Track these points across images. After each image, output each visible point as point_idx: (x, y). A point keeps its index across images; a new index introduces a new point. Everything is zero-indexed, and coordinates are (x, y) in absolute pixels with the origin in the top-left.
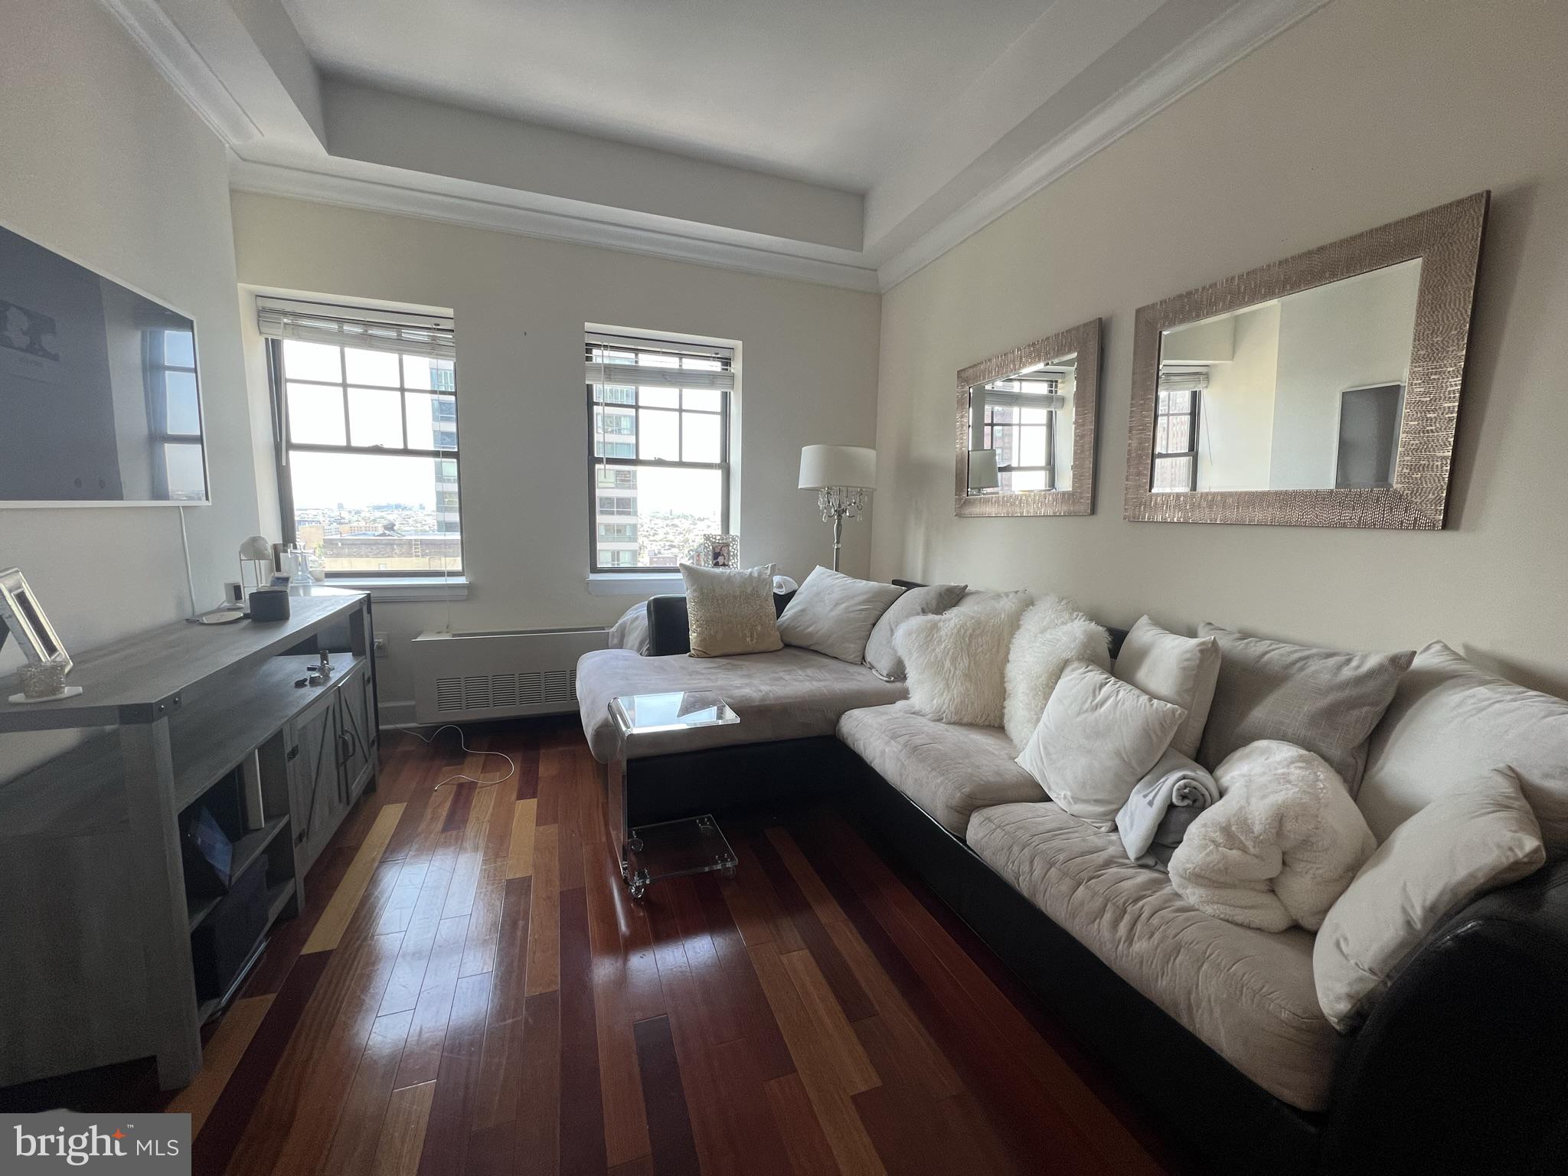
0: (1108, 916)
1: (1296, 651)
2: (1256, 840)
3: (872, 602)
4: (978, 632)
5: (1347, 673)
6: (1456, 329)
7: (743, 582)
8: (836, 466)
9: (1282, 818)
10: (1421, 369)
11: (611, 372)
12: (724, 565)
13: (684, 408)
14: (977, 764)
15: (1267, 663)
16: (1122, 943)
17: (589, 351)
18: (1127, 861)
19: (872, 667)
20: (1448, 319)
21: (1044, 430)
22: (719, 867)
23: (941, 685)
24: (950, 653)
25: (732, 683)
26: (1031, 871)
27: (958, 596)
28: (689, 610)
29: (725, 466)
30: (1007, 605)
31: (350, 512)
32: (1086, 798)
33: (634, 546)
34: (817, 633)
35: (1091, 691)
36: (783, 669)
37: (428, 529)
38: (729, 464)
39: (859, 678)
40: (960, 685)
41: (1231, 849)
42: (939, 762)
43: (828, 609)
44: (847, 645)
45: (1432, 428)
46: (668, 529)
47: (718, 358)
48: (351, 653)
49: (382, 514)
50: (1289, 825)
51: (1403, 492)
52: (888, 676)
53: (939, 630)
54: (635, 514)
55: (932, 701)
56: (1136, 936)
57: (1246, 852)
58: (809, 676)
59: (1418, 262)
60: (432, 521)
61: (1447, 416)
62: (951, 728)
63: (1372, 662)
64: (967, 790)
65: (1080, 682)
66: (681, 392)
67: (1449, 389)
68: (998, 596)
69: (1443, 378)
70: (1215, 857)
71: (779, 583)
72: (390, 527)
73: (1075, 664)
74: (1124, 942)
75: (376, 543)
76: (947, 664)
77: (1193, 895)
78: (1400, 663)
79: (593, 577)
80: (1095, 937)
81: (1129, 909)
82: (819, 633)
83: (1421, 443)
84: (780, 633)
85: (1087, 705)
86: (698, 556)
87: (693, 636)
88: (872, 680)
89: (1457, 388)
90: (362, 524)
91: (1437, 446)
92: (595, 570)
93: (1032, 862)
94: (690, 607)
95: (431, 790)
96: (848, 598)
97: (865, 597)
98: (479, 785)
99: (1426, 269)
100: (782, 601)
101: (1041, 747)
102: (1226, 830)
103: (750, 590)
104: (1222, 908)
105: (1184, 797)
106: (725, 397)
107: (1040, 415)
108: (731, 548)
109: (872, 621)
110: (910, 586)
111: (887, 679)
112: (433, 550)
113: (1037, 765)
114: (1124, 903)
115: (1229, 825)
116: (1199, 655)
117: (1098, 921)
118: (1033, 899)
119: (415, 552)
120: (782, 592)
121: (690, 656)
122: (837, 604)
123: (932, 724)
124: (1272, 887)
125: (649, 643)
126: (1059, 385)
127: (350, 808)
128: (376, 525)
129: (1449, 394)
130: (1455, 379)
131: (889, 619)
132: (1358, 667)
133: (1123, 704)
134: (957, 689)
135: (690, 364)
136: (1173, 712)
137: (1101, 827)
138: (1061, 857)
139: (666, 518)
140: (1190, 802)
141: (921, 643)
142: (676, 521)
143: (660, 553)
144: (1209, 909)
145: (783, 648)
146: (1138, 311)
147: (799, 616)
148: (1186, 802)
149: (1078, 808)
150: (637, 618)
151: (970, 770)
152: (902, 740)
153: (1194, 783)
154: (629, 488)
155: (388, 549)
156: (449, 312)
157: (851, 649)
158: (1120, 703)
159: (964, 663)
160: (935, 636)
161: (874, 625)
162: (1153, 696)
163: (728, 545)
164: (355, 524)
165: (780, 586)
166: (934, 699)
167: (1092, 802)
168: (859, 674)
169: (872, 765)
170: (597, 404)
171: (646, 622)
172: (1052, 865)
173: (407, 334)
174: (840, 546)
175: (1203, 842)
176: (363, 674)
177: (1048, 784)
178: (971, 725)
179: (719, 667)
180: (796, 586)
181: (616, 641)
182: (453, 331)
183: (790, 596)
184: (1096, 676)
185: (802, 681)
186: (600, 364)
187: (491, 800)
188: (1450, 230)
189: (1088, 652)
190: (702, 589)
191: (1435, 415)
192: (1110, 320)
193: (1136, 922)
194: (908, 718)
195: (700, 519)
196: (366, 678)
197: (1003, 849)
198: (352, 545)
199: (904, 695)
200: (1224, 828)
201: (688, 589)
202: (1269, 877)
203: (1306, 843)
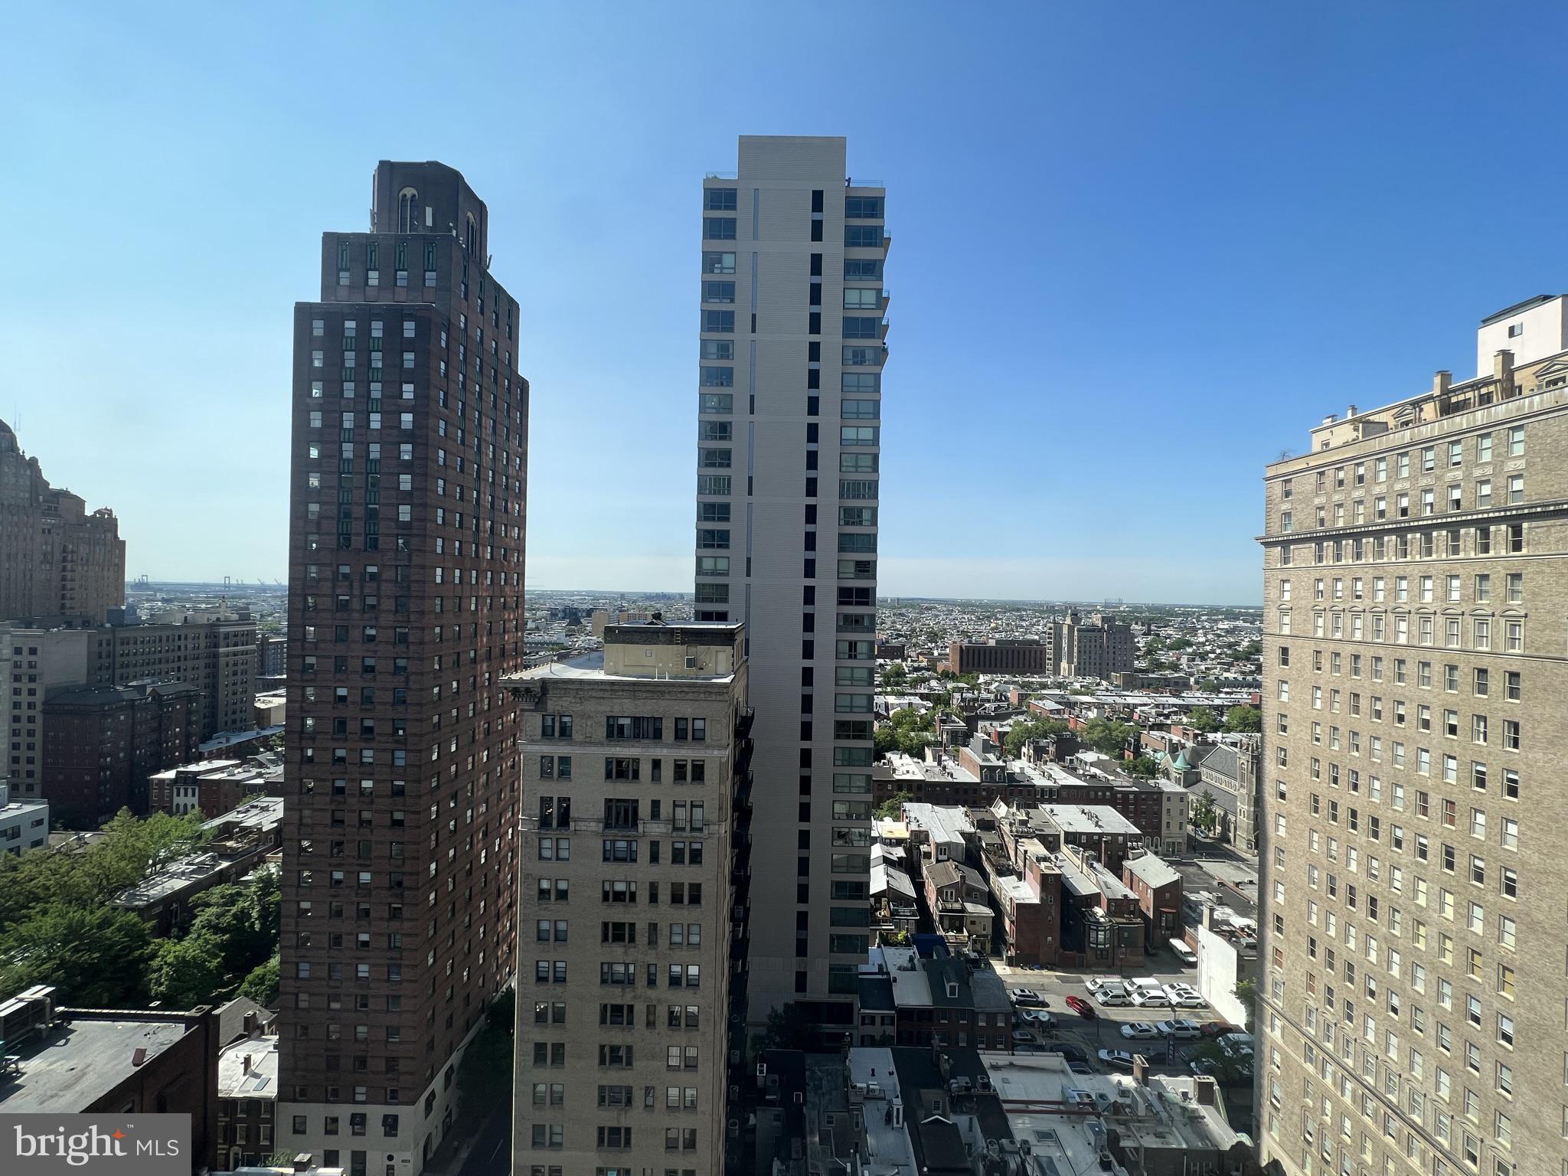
31: (629, 600)
46: (894, 618)
49: (652, 603)
54: (874, 603)
60: (691, 610)
72: (657, 616)
75: (647, 631)
90: (636, 612)
119: (676, 640)
128: (647, 613)
143: (887, 642)
154: (868, 578)
155: (655, 636)
164: (632, 612)
195: (927, 608)
198: (627, 632)
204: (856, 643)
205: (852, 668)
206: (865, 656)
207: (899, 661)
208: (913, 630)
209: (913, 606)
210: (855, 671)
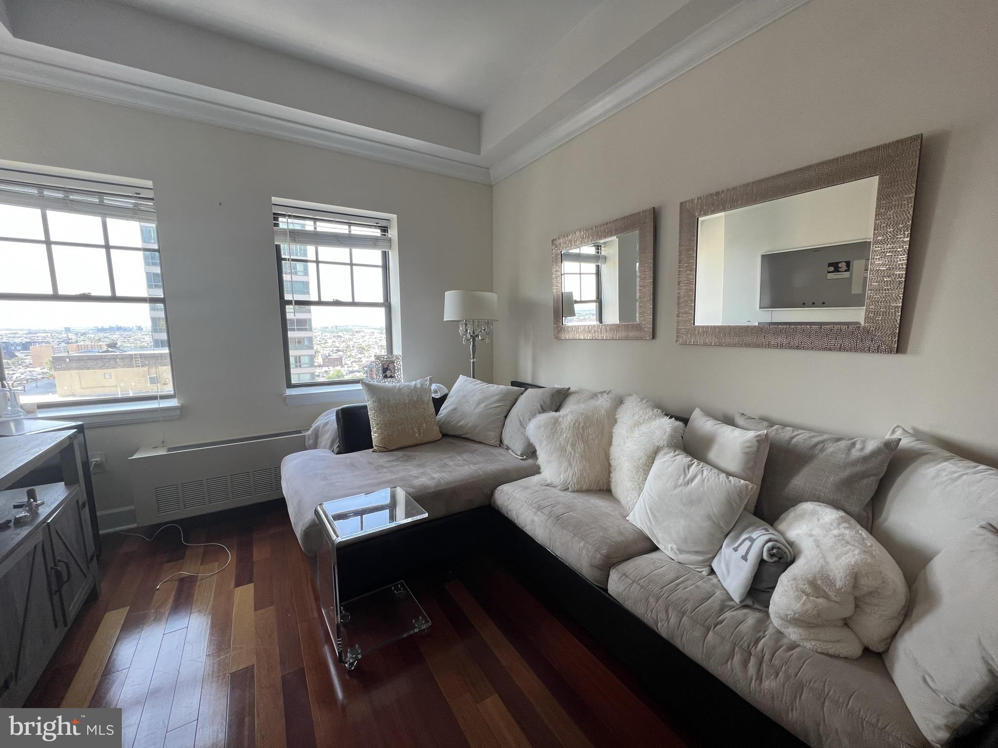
0: (737, 658)
1: (813, 436)
2: (838, 591)
3: (503, 400)
4: (588, 424)
5: (855, 453)
6: (902, 224)
7: (410, 393)
8: (470, 304)
9: (856, 575)
10: (880, 249)
11: (297, 236)
12: (391, 377)
13: (354, 262)
14: (605, 526)
15: (795, 445)
16: (753, 681)
17: (276, 219)
18: (732, 603)
19: (508, 448)
20: (897, 217)
21: (594, 277)
22: (416, 630)
23: (565, 464)
24: (570, 441)
25: (410, 474)
26: (668, 620)
27: (564, 395)
28: (370, 417)
29: (387, 304)
30: (603, 403)
31: (77, 334)
32: (688, 549)
33: (311, 352)
34: (466, 425)
35: (682, 469)
36: (448, 456)
37: (146, 345)
38: (390, 303)
39: (501, 458)
40: (579, 464)
41: (817, 598)
42: (578, 528)
43: (473, 408)
44: (488, 433)
45: (887, 287)
46: (334, 339)
47: (378, 226)
48: (63, 483)
49: (106, 335)
50: (863, 581)
51: (870, 329)
52: (522, 455)
53: (559, 424)
54: (311, 330)
55: (560, 475)
56: (764, 675)
57: (829, 599)
58: (466, 461)
59: (876, 179)
60: (148, 339)
61: (898, 280)
62: (575, 495)
63: (871, 446)
64: (604, 552)
65: (672, 464)
66: (351, 251)
67: (899, 262)
68: (594, 396)
69: (895, 256)
70: (809, 606)
71: (436, 389)
72: (113, 345)
73: (666, 450)
74: (756, 680)
75: (101, 358)
76: (569, 448)
77: (793, 634)
78: (890, 446)
79: (290, 392)
80: (730, 676)
81: (753, 651)
82: (468, 426)
83: (881, 297)
84: (439, 426)
85: (681, 481)
86: (371, 371)
87: (374, 436)
88: (512, 458)
89: (904, 262)
90: (88, 343)
91: (891, 299)
92: (290, 386)
93: (667, 611)
94: (371, 414)
95: (153, 590)
96: (485, 399)
97: (496, 398)
98: (199, 579)
99: (881, 183)
100: (438, 403)
101: (648, 511)
102: (813, 583)
103: (414, 398)
104: (818, 643)
105: (772, 556)
106: (385, 255)
107: (591, 267)
108: (395, 364)
109: (505, 415)
110: (525, 386)
111: (522, 458)
112: (151, 362)
113: (646, 524)
114: (749, 646)
115: (815, 578)
116: (756, 443)
117: (729, 662)
118: (671, 641)
119: (136, 364)
120: (438, 396)
121: (373, 451)
122: (479, 404)
123: (562, 494)
124: (846, 623)
125: (339, 441)
126: (603, 249)
127: (66, 629)
128: (101, 343)
129: (899, 266)
130: (903, 256)
131: (517, 412)
132: (862, 449)
133: (708, 481)
134: (577, 467)
135: (356, 231)
136: (747, 486)
137: (702, 572)
138: (689, 606)
139: (332, 332)
140: (777, 559)
141: (549, 434)
142: (340, 334)
143: (329, 355)
144: (808, 645)
145: (442, 438)
146: (681, 204)
147: (452, 414)
148: (775, 559)
149: (683, 557)
150: (327, 424)
151: (601, 534)
152: (546, 511)
153: (779, 545)
154: (306, 312)
155: (112, 362)
156: (149, 184)
157: (492, 436)
158: (706, 480)
159: (580, 447)
160: (558, 428)
161: (506, 417)
162: (729, 474)
163: (393, 362)
164: (82, 343)
165: (436, 392)
166: (561, 474)
167: (693, 553)
168: (501, 455)
169: (524, 530)
170: (285, 259)
171: (335, 425)
172: (684, 614)
173: (108, 200)
174: (475, 360)
175: (797, 593)
176: (78, 501)
177: (657, 539)
178: (588, 491)
179: (397, 460)
180: (446, 391)
181: (311, 442)
182: (153, 199)
183: (444, 398)
184: (683, 459)
185: (461, 466)
186: (287, 229)
187: (212, 591)
188: (897, 159)
189: (675, 441)
190: (379, 400)
191: (890, 279)
192: (660, 208)
193: (761, 663)
194: (544, 490)
195: (357, 332)
196: (81, 503)
197: (641, 601)
198: (79, 360)
199: (536, 470)
200: (811, 581)
201: (368, 401)
202: (844, 616)
203: (874, 593)
204: (300, 357)
205: (299, 374)
206: (307, 365)
207: (338, 368)
208: (348, 347)
209: (347, 331)
210: (301, 375)
